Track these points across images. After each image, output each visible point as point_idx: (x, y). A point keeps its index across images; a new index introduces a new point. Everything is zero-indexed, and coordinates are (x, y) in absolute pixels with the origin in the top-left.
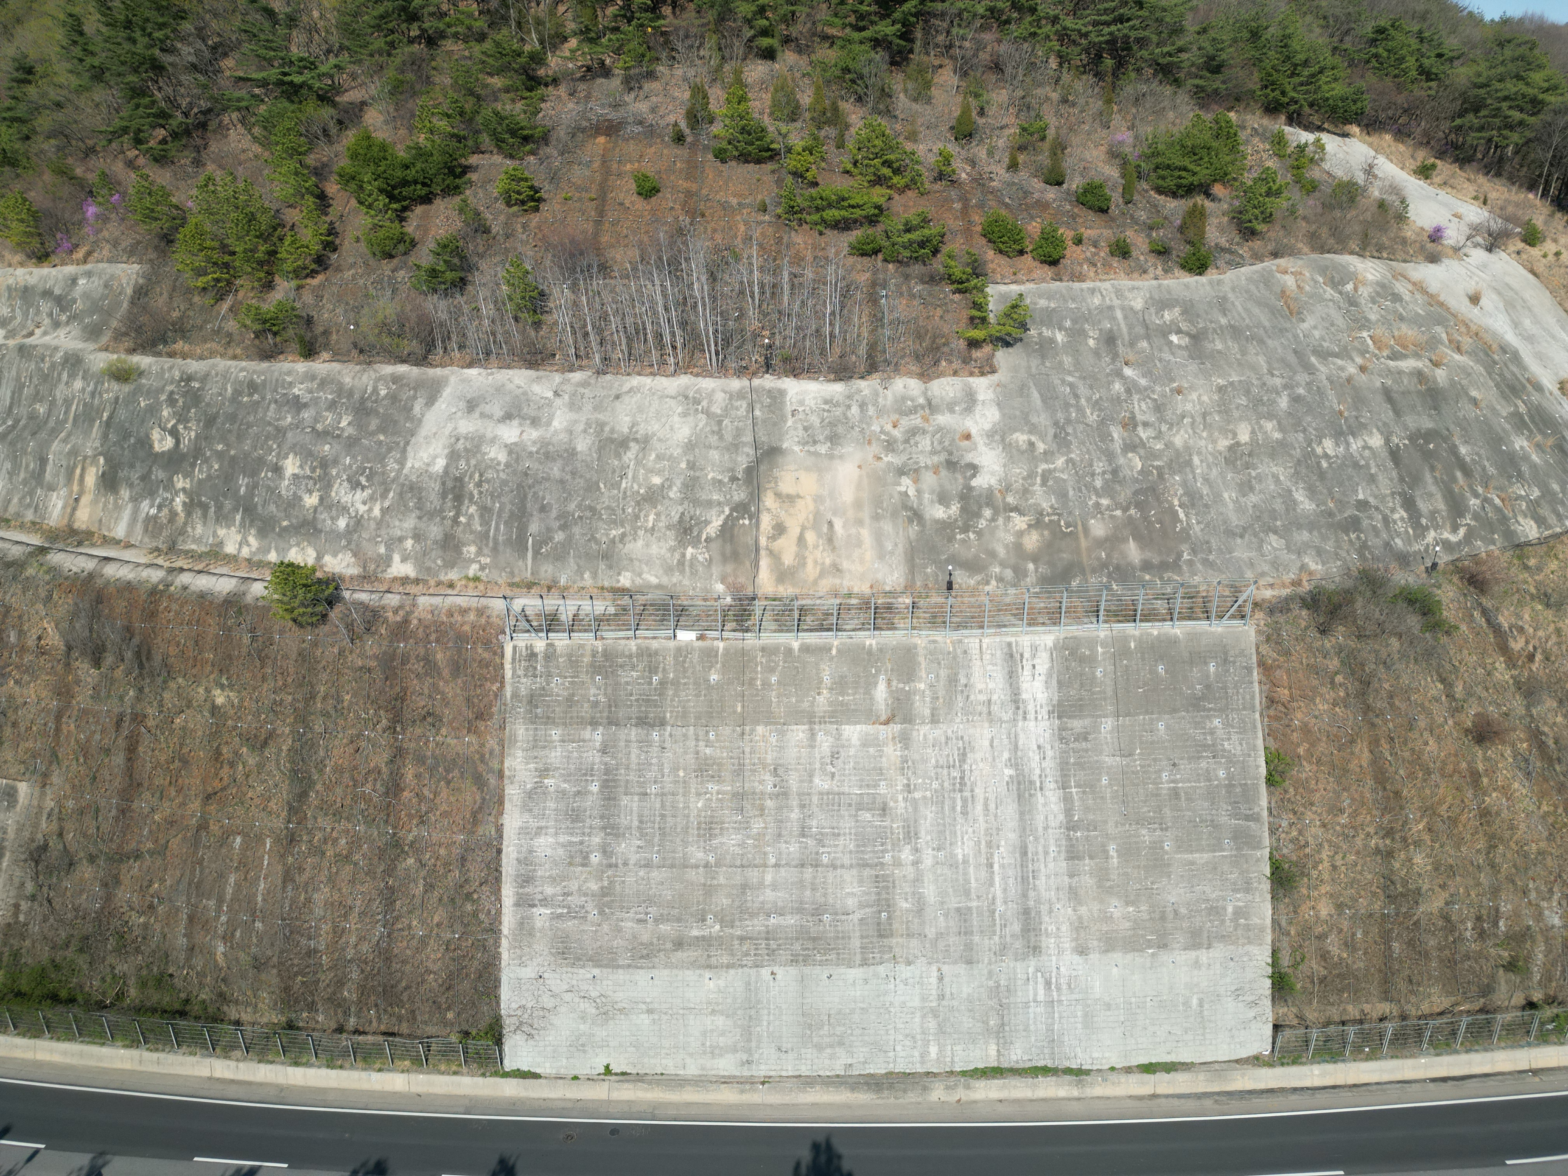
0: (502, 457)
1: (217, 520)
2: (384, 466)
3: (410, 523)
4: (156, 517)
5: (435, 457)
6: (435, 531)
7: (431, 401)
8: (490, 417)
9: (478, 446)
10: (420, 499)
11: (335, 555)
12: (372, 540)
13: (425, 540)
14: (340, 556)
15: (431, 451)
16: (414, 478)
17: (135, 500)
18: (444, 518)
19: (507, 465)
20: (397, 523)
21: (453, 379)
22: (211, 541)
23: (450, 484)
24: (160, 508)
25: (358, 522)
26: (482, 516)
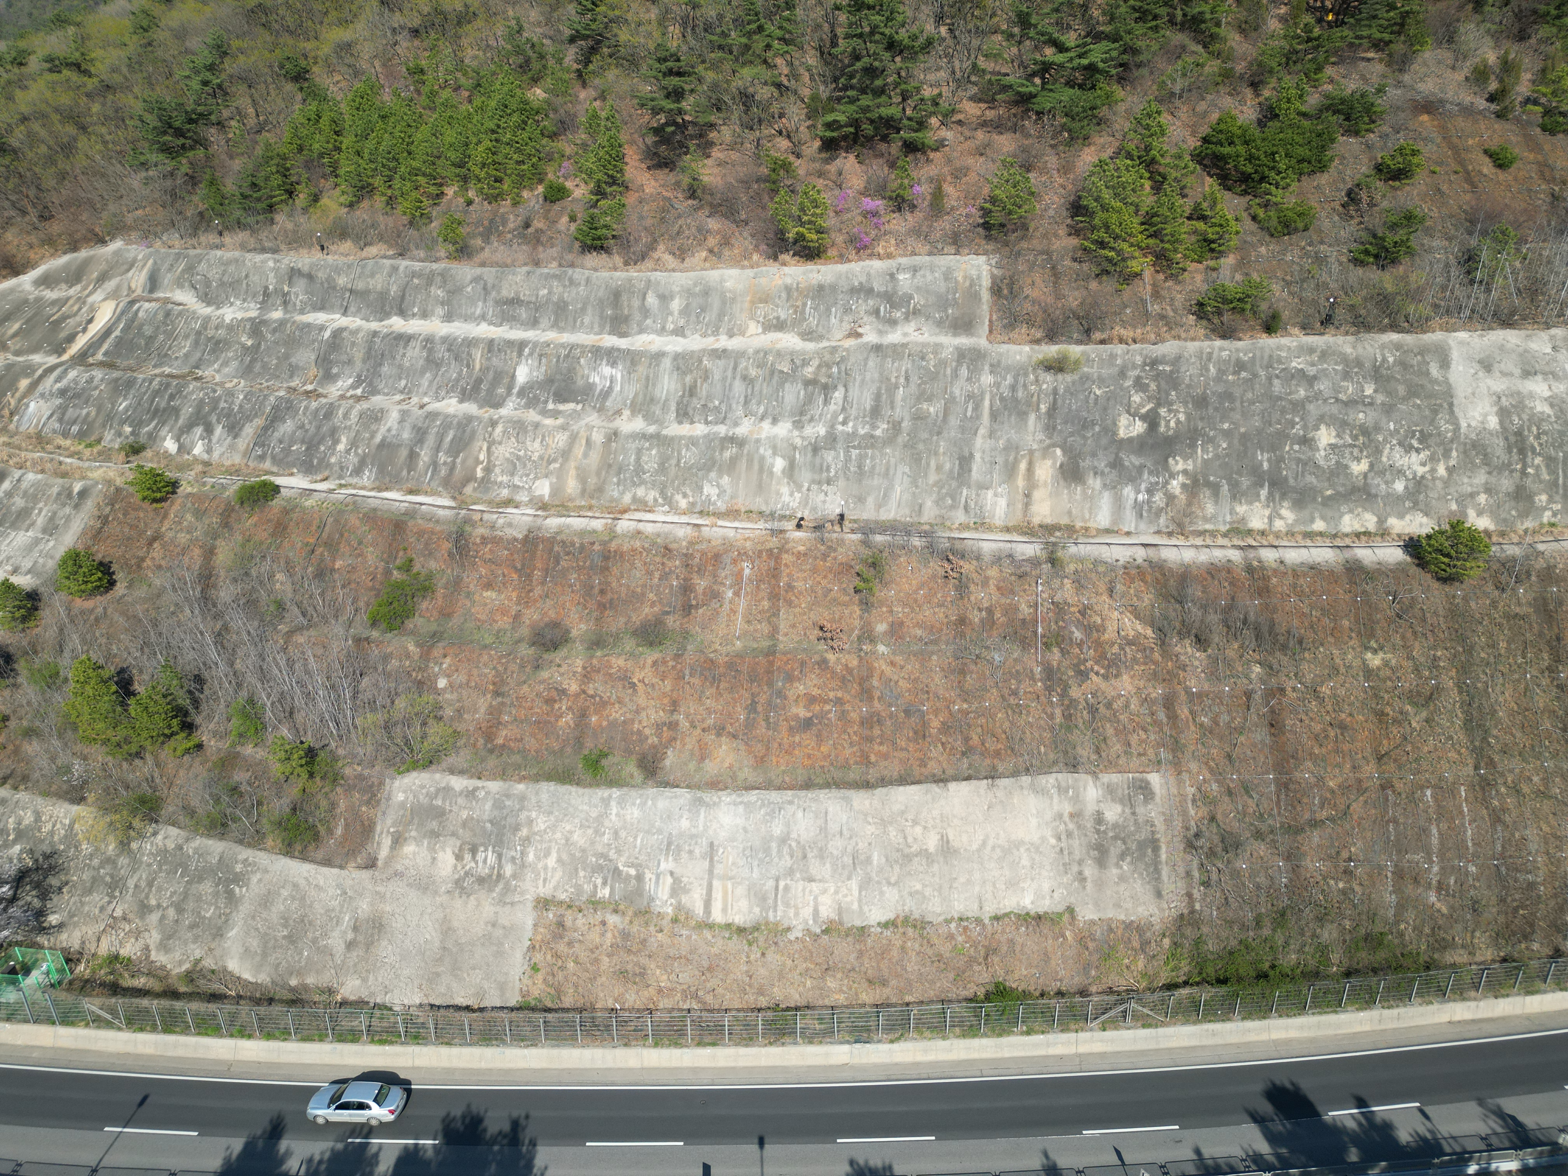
0: (1547, 410)
1: (1234, 497)
2: (1436, 428)
3: (1481, 478)
4: (1149, 502)
5: (1486, 415)
6: (1506, 484)
7: (1445, 364)
8: (1511, 375)
9: (1521, 402)
10: (1485, 455)
11: (1401, 516)
12: (1443, 498)
13: (1497, 493)
14: (1408, 517)
15: (1479, 409)
16: (1473, 436)
17: (1112, 487)
18: (1512, 471)
19: (1558, 418)
20: (1466, 480)
21: (1450, 342)
22: (1228, 518)
23: (1512, 439)
24: (1150, 492)
25: (1419, 485)
26: (1548, 466)
